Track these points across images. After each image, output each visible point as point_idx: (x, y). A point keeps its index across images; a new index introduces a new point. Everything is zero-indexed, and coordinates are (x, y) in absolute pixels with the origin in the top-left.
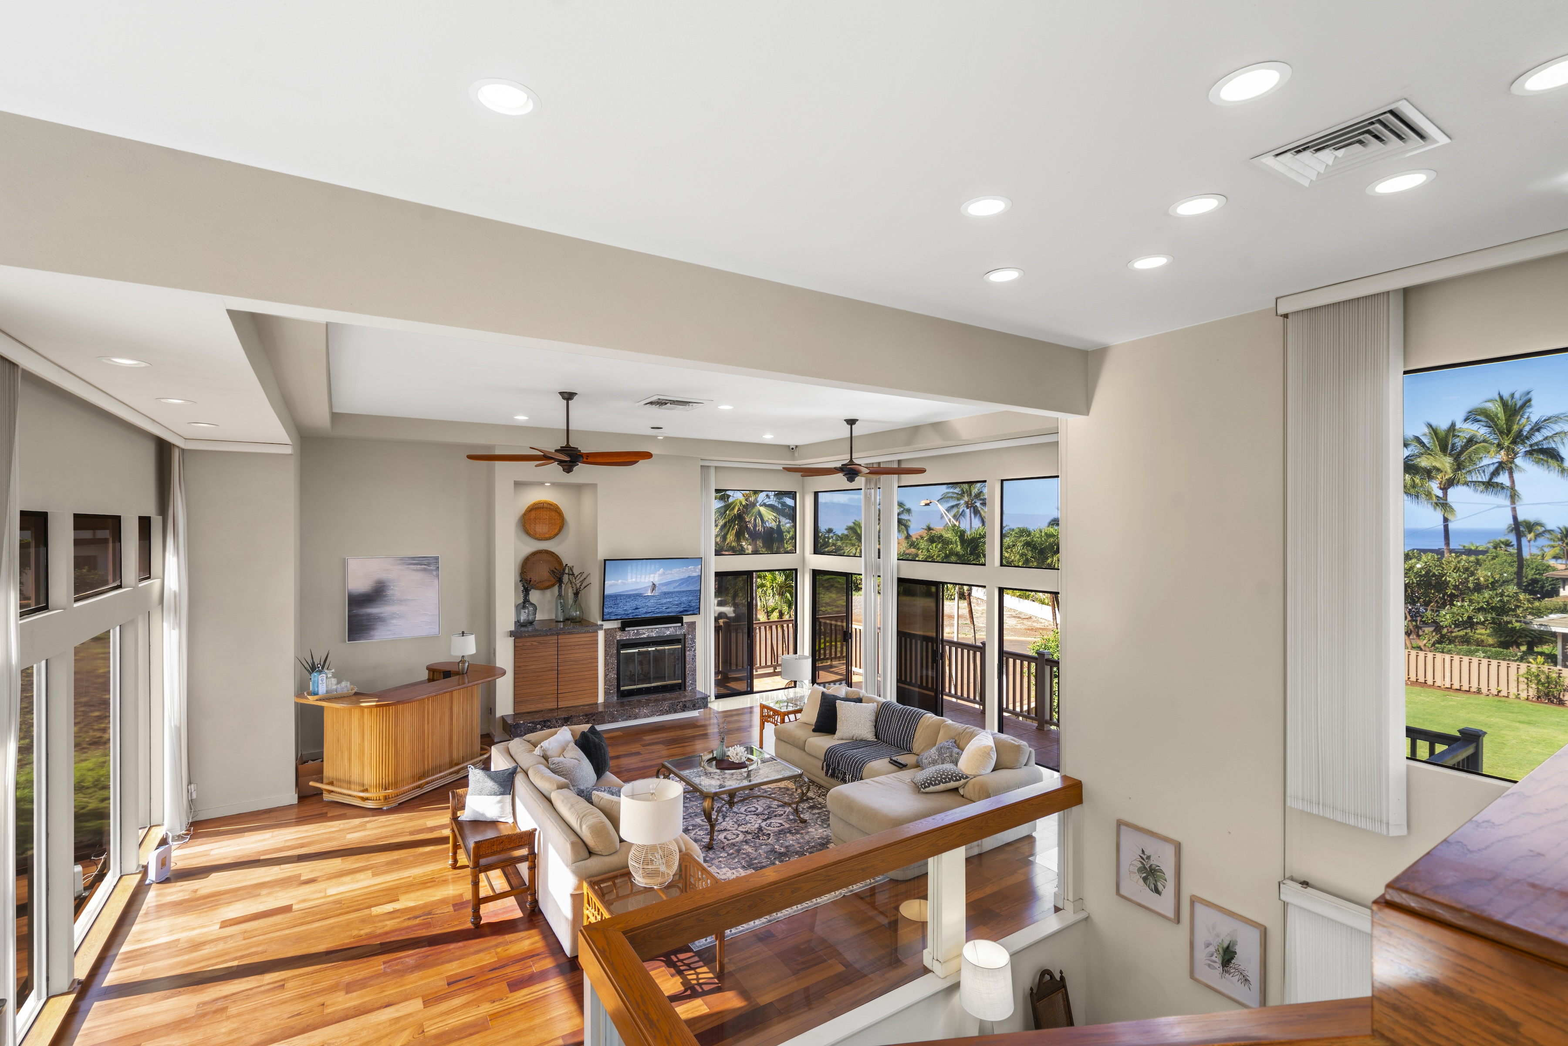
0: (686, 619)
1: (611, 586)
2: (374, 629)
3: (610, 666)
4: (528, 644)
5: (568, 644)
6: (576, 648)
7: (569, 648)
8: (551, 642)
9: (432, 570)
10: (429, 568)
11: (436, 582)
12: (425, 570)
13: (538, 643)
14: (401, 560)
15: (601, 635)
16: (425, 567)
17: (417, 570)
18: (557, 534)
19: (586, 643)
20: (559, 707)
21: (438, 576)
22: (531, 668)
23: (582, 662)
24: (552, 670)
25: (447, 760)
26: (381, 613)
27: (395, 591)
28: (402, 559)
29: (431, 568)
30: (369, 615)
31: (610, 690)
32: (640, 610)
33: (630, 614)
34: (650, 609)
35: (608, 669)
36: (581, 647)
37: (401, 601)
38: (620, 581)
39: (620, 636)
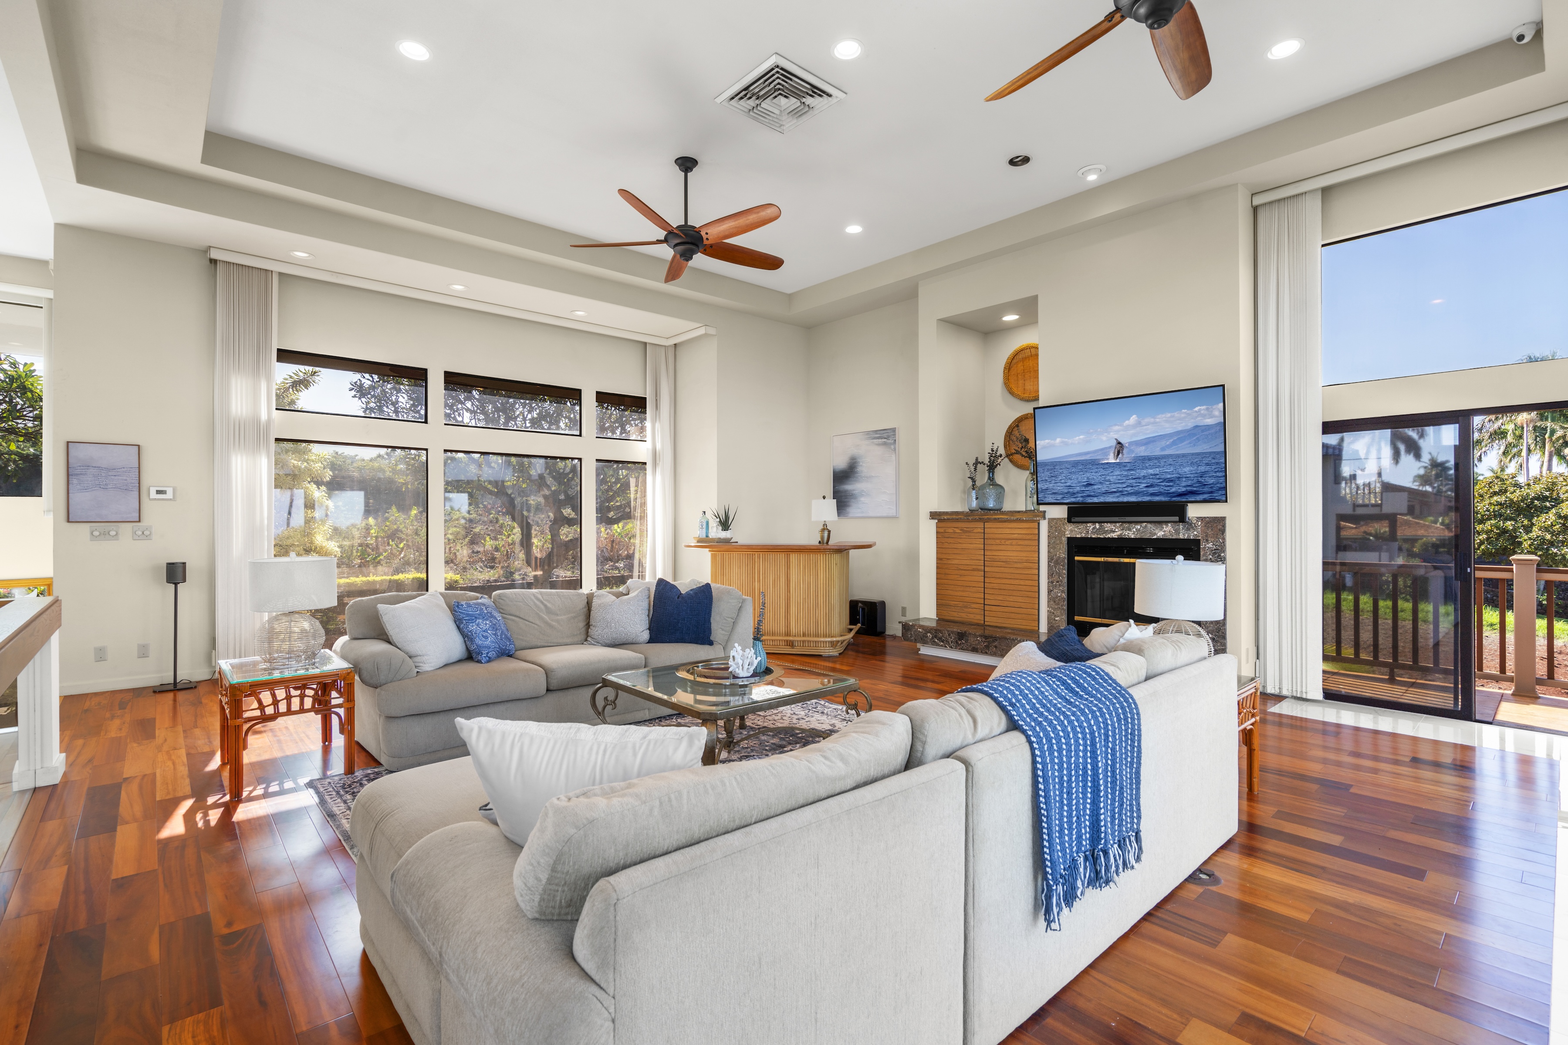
0: (1194, 511)
2: (849, 506)
3: (1056, 578)
4: (950, 530)
5: (997, 536)
6: (1008, 542)
7: (998, 541)
8: (975, 531)
9: (891, 444)
10: (888, 441)
11: (893, 456)
12: (885, 444)
13: (961, 530)
14: (867, 434)
15: (1044, 525)
16: (885, 440)
17: (879, 445)
19: (1020, 536)
20: (986, 623)
21: (895, 449)
22: (953, 562)
23: (1016, 565)
24: (978, 570)
26: (854, 490)
27: (863, 468)
28: (868, 433)
29: (890, 441)
30: (846, 491)
31: (1055, 616)
35: (1052, 582)
36: (1014, 542)
37: (867, 477)
39: (1071, 531)
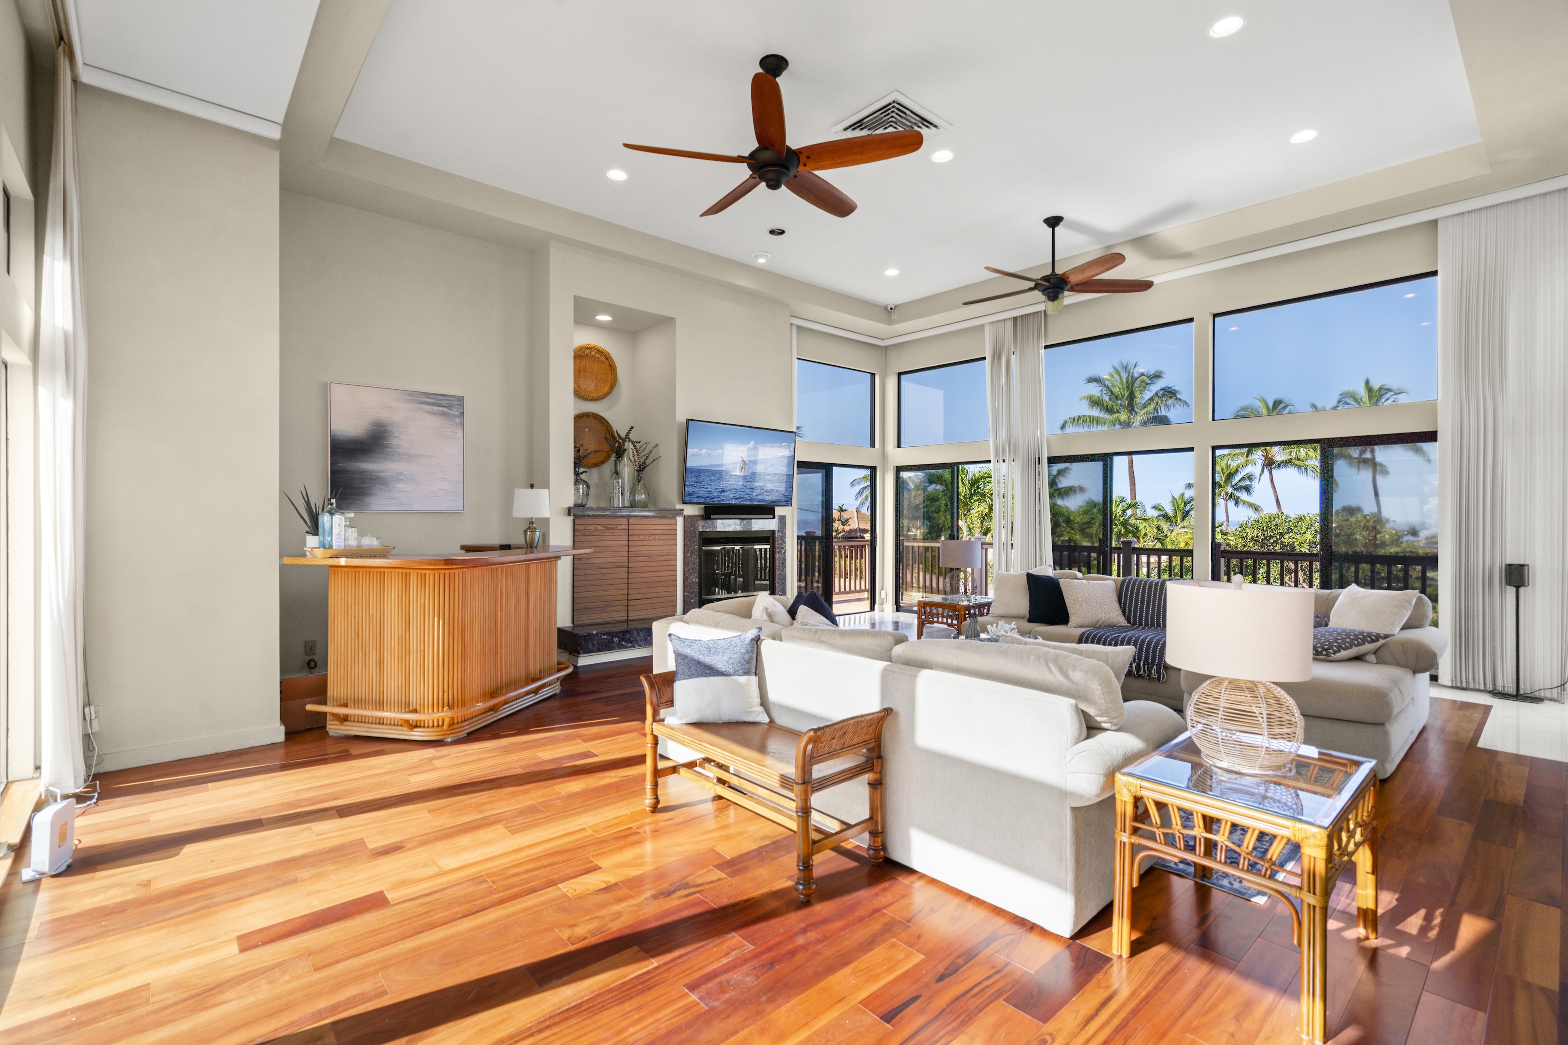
0: (779, 511)
1: (693, 455)
2: (370, 494)
3: (691, 566)
4: (592, 528)
5: (641, 532)
6: (651, 538)
7: (642, 537)
8: (620, 527)
9: (455, 416)
10: (450, 412)
11: (460, 434)
12: (444, 414)
13: (604, 527)
14: (409, 395)
15: (680, 521)
16: (444, 409)
17: (432, 413)
18: (607, 394)
19: (662, 532)
20: (630, 618)
21: (462, 425)
22: (594, 562)
23: (661, 558)
24: (622, 567)
25: (523, 674)
26: (381, 472)
27: (401, 440)
28: (412, 393)
29: (453, 412)
30: (363, 472)
31: (691, 599)
32: (727, 493)
33: (715, 497)
34: (738, 493)
35: (689, 570)
36: (657, 537)
37: (409, 456)
38: (704, 451)
39: (703, 526)
